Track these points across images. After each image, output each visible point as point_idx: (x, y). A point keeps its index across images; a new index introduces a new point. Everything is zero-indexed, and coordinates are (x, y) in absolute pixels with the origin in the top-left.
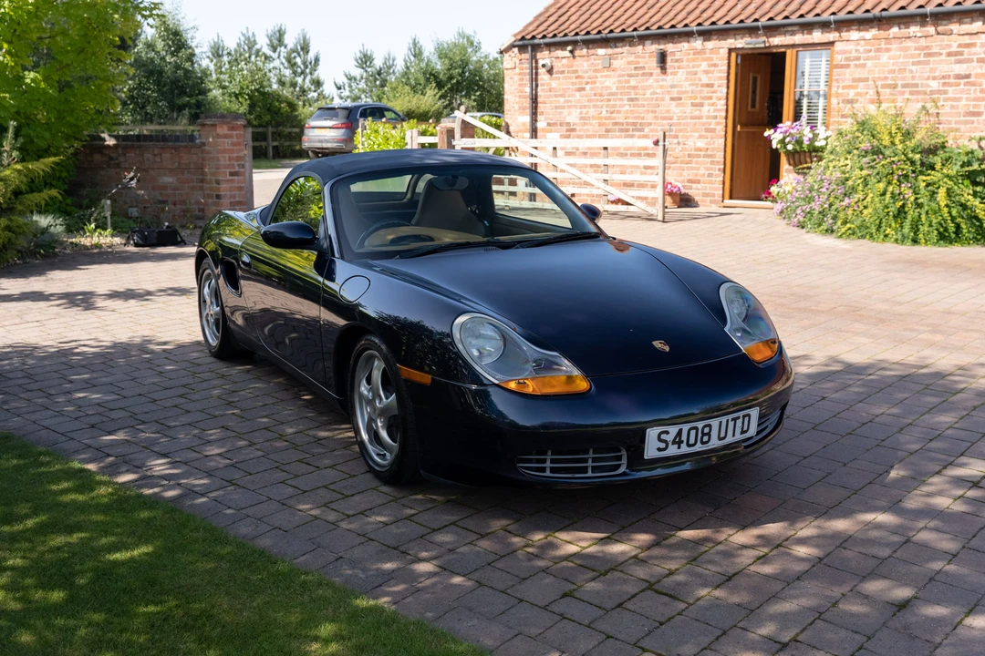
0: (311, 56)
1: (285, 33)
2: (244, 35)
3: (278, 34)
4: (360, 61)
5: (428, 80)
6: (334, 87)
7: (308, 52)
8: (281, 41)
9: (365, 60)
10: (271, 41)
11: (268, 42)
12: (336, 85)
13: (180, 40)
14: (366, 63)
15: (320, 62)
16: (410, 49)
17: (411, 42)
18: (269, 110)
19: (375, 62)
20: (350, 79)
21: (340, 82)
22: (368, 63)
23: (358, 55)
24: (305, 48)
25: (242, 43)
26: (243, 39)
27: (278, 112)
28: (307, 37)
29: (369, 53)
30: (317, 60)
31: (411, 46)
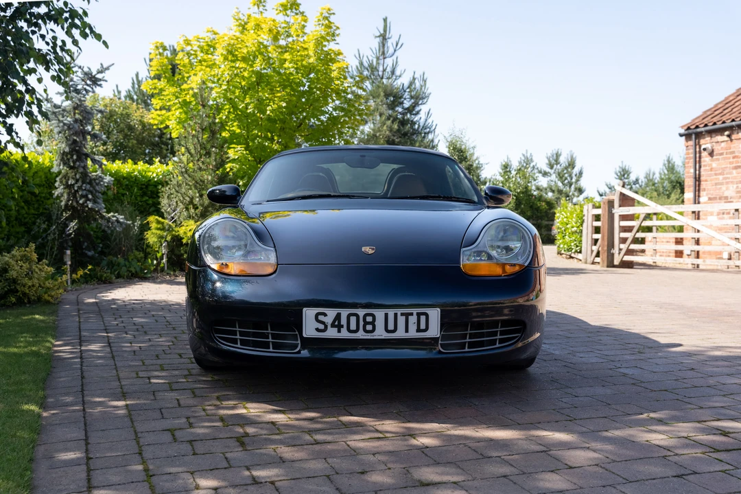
0: (576, 170)
1: (560, 155)
2: (524, 155)
3: (555, 156)
4: (619, 174)
5: (674, 187)
6: (598, 194)
7: (573, 168)
8: (557, 162)
9: (623, 174)
10: (549, 161)
11: (547, 162)
12: (598, 192)
13: (462, 156)
14: (624, 175)
15: (583, 175)
16: (664, 165)
17: (666, 159)
18: (531, 207)
19: (631, 175)
20: (610, 188)
21: (602, 191)
22: (626, 176)
23: (618, 169)
24: (572, 164)
25: (522, 162)
26: (523, 158)
27: (538, 209)
28: (574, 156)
29: (627, 168)
30: (581, 173)
31: (666, 162)
